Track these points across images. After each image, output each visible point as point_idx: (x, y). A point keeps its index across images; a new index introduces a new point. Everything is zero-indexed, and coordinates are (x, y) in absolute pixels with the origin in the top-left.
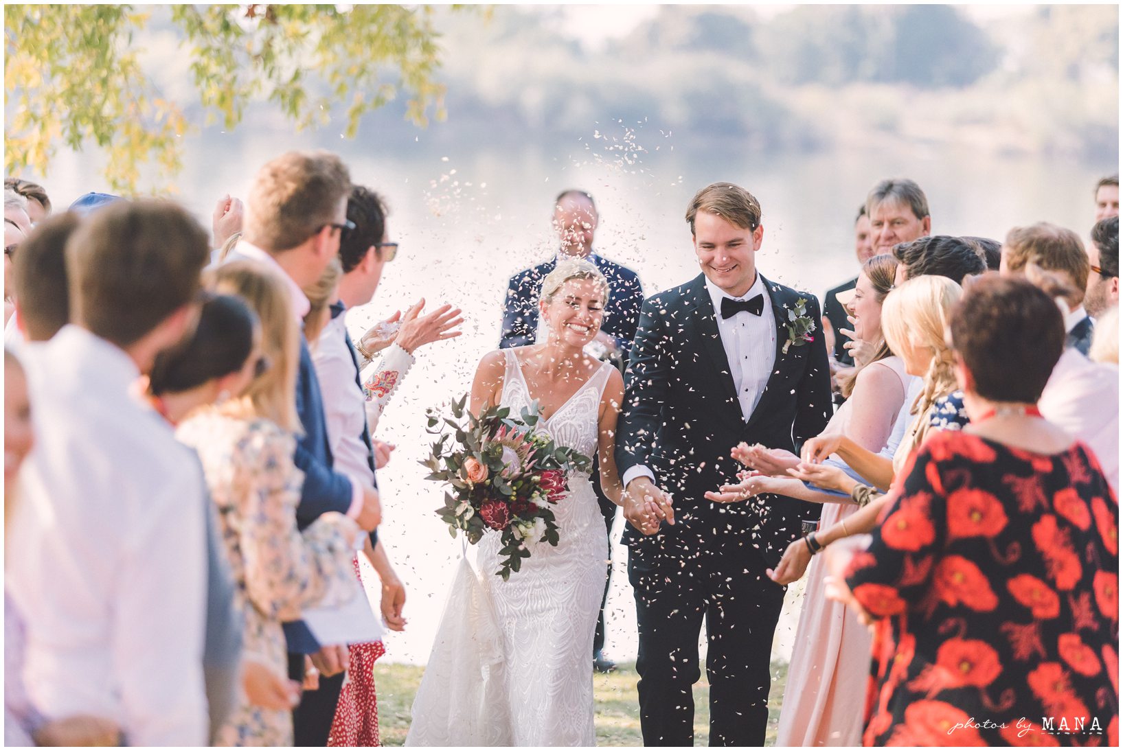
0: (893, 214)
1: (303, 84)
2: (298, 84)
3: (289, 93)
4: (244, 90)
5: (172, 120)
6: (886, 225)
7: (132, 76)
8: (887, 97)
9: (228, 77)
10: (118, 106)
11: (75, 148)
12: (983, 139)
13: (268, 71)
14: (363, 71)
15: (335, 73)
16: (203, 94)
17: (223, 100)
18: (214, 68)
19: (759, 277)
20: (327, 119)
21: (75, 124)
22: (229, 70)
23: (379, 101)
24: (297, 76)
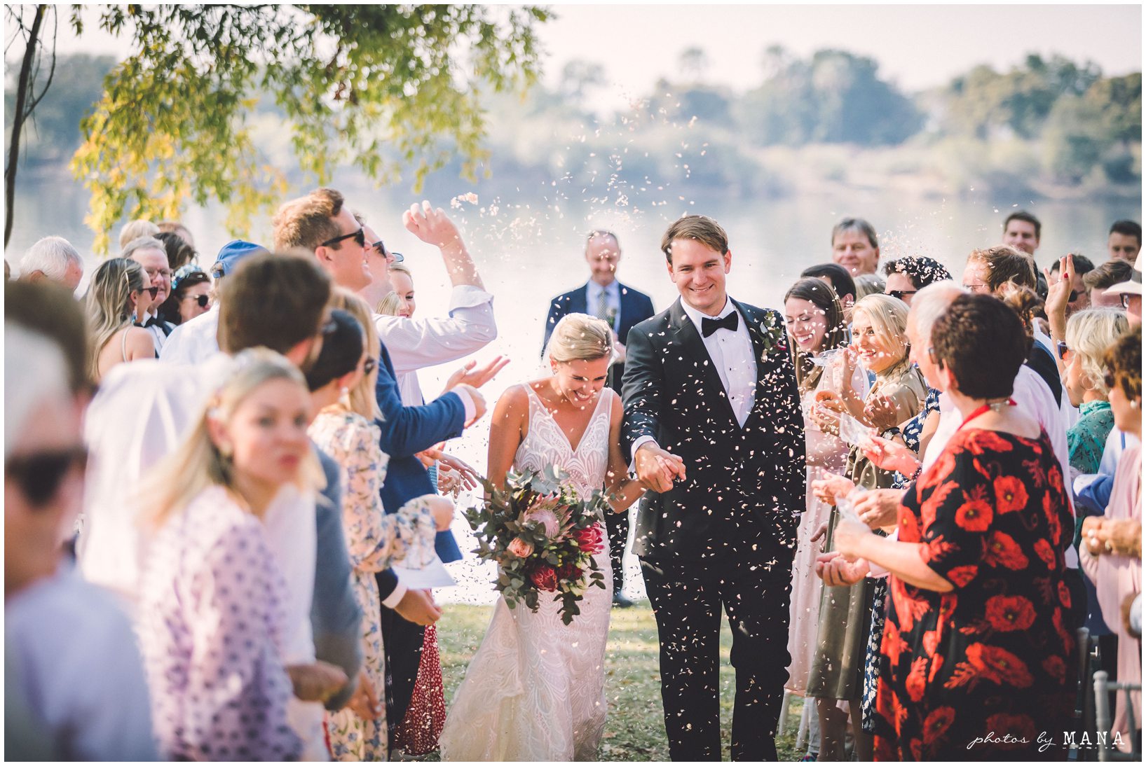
0: (854, 240)
1: (379, 152)
2: (376, 152)
3: (368, 159)
4: (333, 157)
5: (277, 182)
6: (849, 249)
7: (245, 148)
8: (837, 154)
9: (321, 148)
10: (235, 172)
11: (202, 205)
12: (912, 185)
13: (352, 142)
14: (426, 140)
15: (405, 143)
16: (301, 160)
17: (317, 165)
18: (309, 140)
19: (729, 299)
20: (398, 179)
21: (202, 186)
22: (321, 142)
23: (439, 164)
24: (374, 145)
